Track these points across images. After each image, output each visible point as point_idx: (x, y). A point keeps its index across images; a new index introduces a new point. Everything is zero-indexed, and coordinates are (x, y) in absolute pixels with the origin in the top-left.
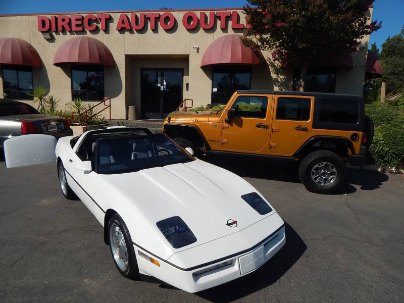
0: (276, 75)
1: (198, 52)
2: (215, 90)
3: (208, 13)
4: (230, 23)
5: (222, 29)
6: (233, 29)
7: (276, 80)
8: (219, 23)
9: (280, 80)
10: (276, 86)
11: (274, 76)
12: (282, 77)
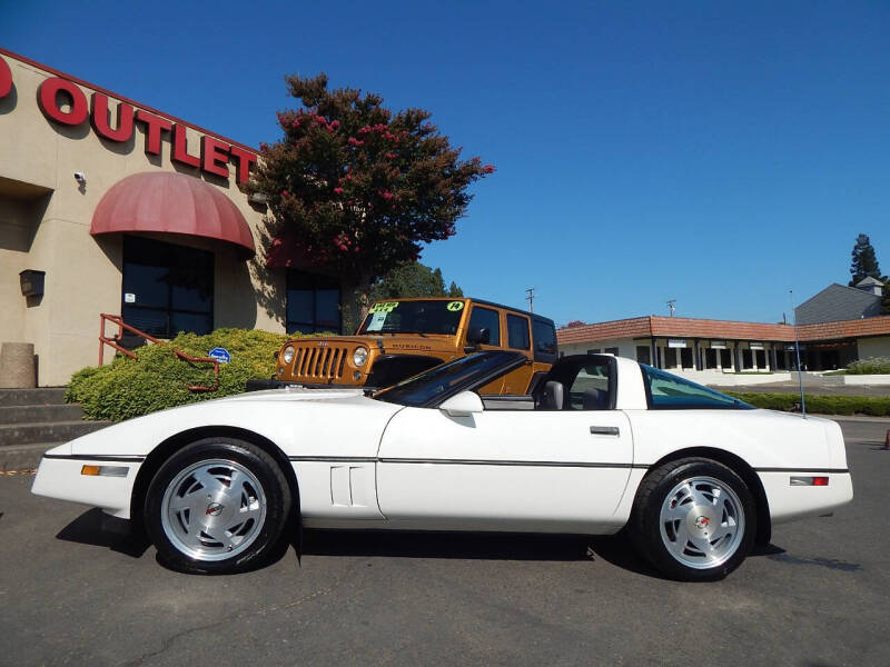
0: (259, 283)
1: (82, 189)
2: (131, 298)
3: (113, 104)
4: (166, 147)
5: (148, 153)
6: (174, 161)
7: (261, 294)
8: (140, 137)
9: (266, 294)
10: (261, 305)
11: (256, 284)
12: (270, 288)
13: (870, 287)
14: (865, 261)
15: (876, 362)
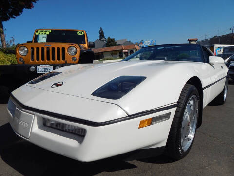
13: (104, 40)
14: (102, 34)
15: (108, 57)
